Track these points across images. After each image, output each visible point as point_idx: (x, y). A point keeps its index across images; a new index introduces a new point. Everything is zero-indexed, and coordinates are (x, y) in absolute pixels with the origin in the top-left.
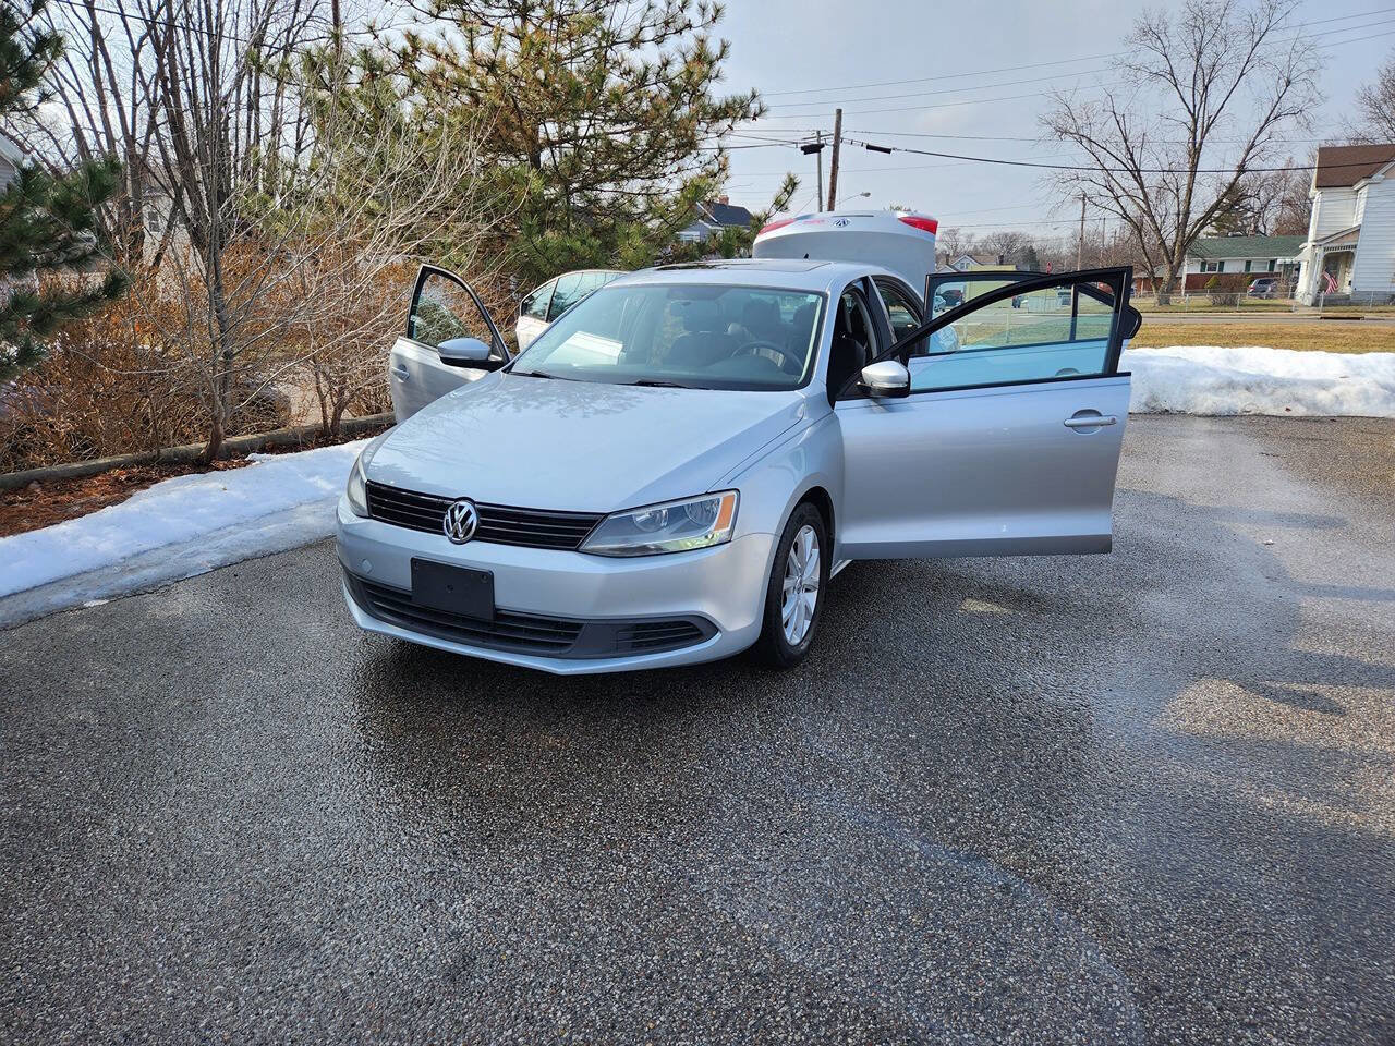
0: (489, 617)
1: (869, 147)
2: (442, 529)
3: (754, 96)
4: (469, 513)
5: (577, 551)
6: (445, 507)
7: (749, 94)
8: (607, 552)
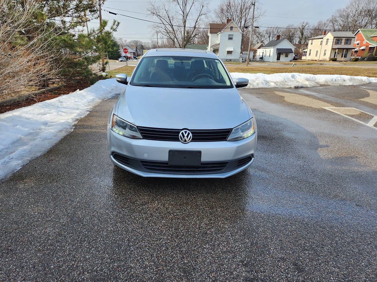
1: (110, 12)
2: (179, 139)
4: (189, 134)
5: (226, 141)
6: (179, 133)
8: (232, 140)
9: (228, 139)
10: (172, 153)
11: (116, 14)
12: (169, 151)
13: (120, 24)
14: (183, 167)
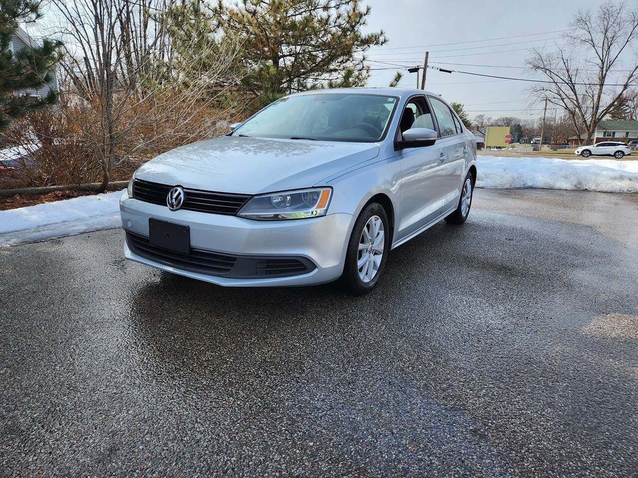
0: (187, 252)
1: (441, 70)
2: (166, 202)
3: (382, 33)
4: (180, 194)
5: (235, 215)
6: (168, 191)
7: (380, 33)
10: (154, 223)
11: (450, 72)
12: (150, 219)
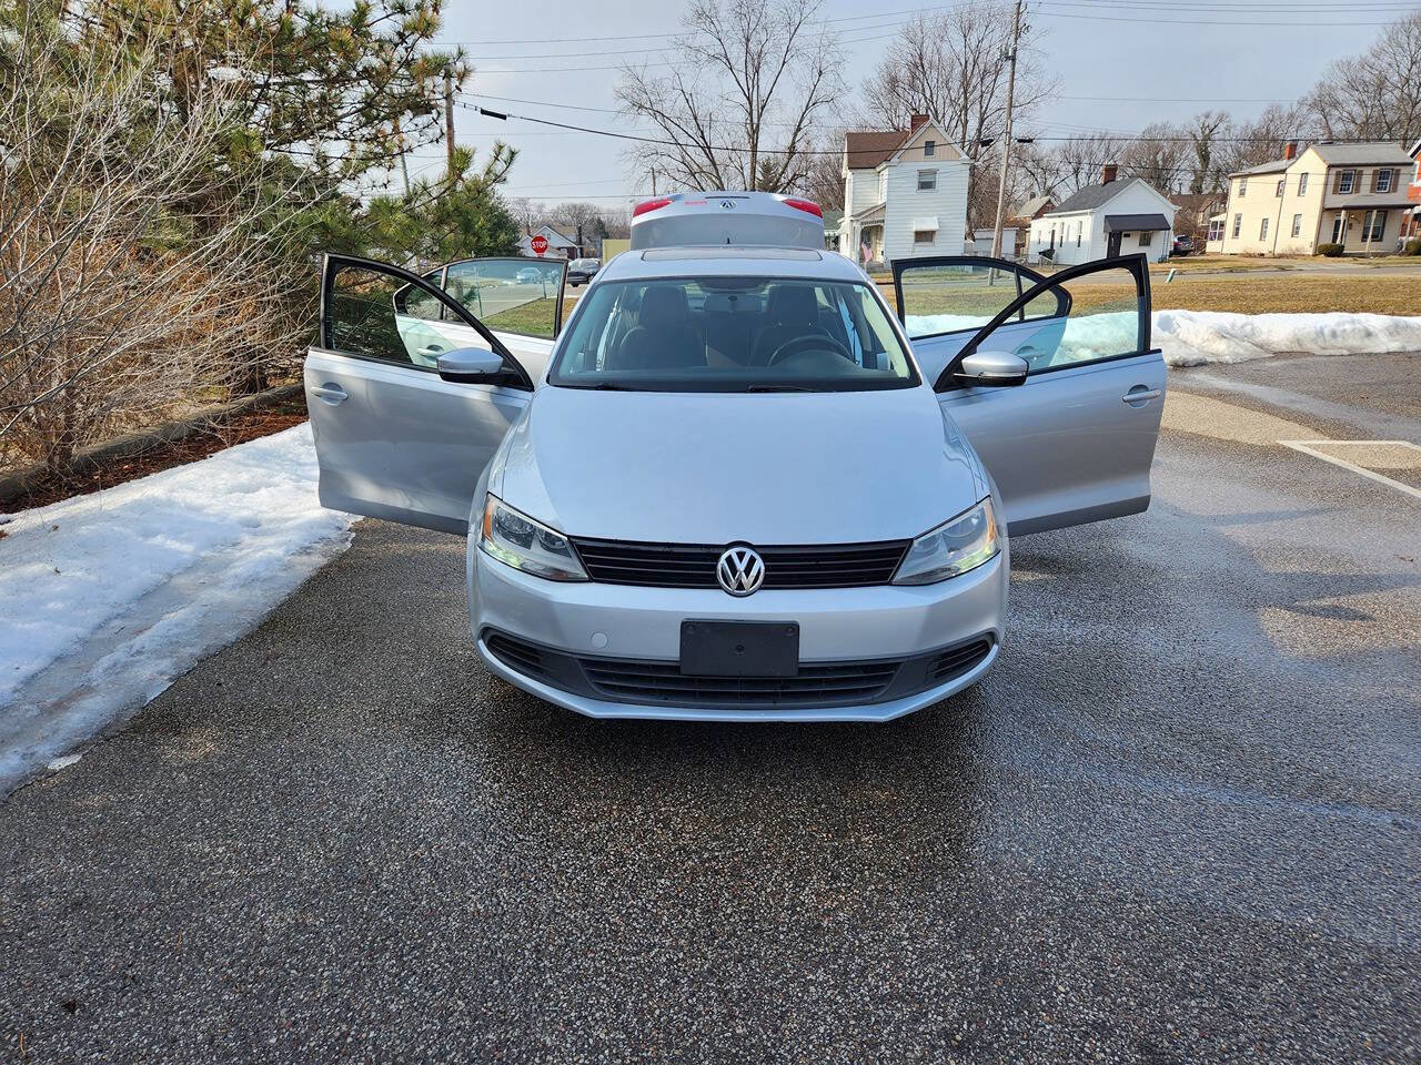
0: (792, 673)
1: (483, 112)
2: (717, 582)
4: (752, 560)
6: (717, 557)
8: (914, 581)
9: (898, 577)
10: (694, 631)
11: (504, 117)
12: (683, 624)
13: (517, 158)
14: (733, 682)
